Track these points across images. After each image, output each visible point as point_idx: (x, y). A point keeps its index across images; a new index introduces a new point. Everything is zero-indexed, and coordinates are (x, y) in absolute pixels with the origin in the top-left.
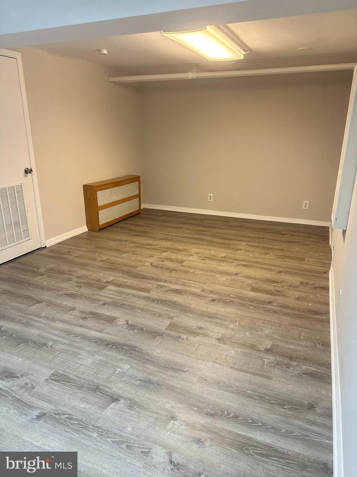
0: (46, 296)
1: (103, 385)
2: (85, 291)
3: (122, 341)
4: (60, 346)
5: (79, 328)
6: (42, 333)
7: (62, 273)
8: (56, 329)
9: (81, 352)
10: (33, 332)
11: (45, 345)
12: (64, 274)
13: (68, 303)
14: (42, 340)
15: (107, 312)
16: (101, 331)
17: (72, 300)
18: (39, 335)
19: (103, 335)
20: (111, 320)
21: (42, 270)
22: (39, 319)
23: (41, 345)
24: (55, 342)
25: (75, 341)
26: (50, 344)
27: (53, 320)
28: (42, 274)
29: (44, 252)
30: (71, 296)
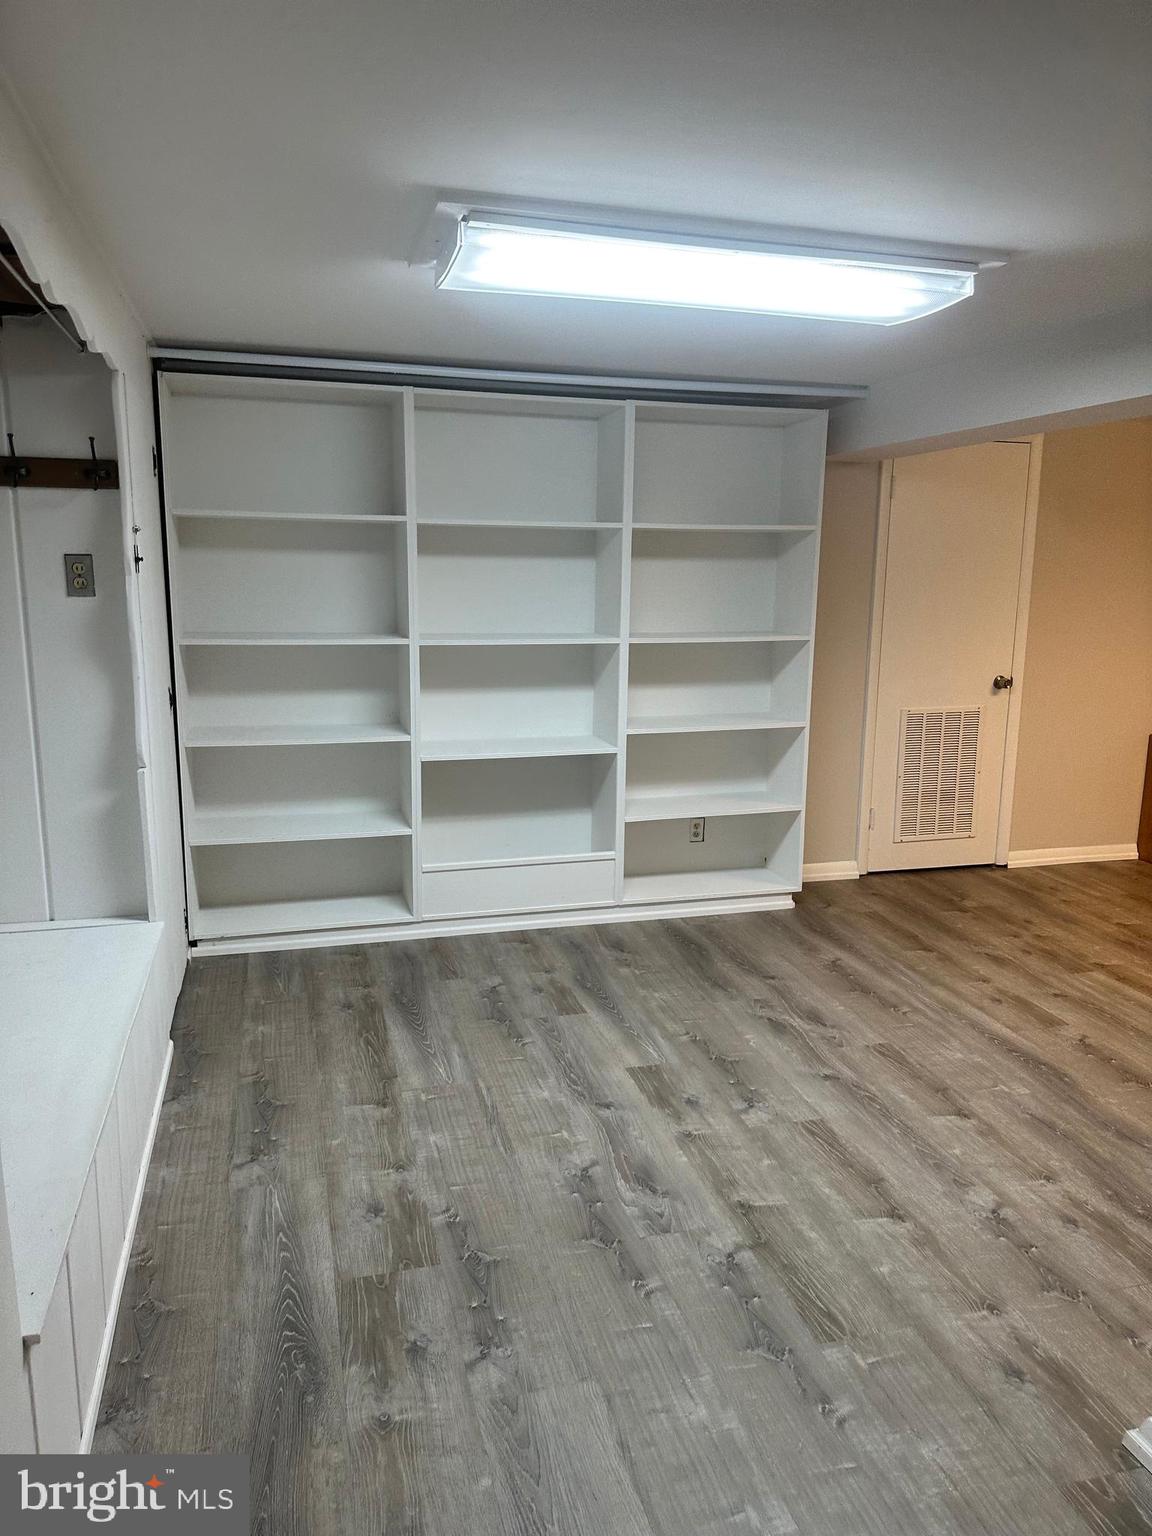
0: (948, 945)
1: (955, 1091)
2: (1035, 963)
3: (1048, 1057)
4: (920, 1019)
5: (975, 1010)
6: (901, 991)
7: (1005, 918)
8: (932, 996)
9: (952, 1039)
10: (886, 985)
11: (895, 1007)
12: (1013, 923)
13: (983, 968)
14: (893, 1000)
15: (1052, 1008)
16: (1014, 1029)
17: (995, 967)
18: (893, 992)
19: (1014, 1035)
20: (1050, 1023)
21: (968, 903)
22: (909, 973)
23: (886, 1004)
24: (916, 1010)
25: (952, 1023)
26: (905, 1009)
27: (934, 982)
28: (964, 910)
29: (998, 875)
30: (998, 961)
